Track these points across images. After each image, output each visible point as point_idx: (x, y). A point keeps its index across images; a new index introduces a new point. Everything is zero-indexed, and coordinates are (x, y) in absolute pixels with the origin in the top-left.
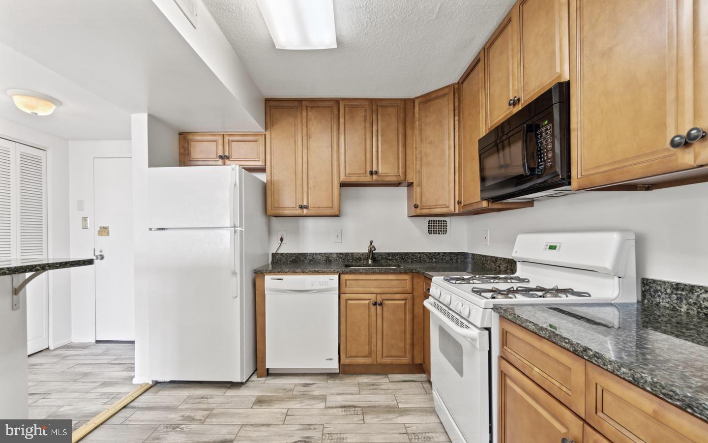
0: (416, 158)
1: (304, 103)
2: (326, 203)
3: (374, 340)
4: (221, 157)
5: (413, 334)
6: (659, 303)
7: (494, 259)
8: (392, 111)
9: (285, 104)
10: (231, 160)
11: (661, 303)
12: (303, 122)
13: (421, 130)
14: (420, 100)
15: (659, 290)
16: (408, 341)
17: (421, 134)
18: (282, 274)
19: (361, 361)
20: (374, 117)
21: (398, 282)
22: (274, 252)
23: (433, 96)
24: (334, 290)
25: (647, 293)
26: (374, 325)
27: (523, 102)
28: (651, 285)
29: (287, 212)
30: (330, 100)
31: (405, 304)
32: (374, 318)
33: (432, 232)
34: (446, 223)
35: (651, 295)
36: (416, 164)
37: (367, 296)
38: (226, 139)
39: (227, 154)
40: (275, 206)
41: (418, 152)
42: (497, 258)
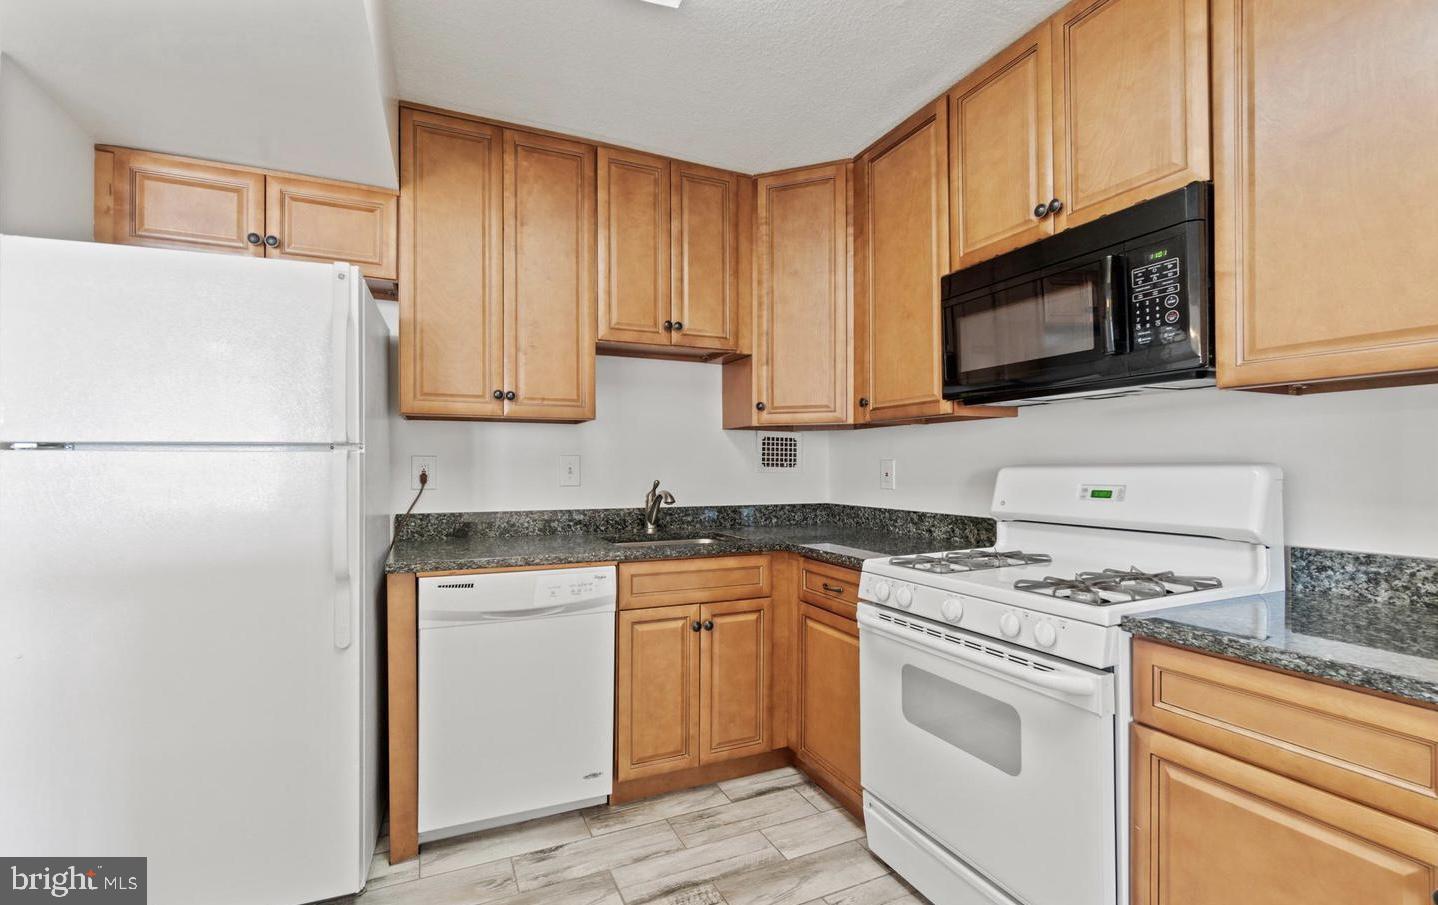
0: (760, 304)
1: (508, 134)
2: (563, 389)
3: (693, 711)
4: (255, 239)
5: (771, 687)
6: (1330, 589)
7: (915, 517)
8: (712, 193)
9: (457, 126)
10: (288, 250)
11: (1334, 590)
12: (506, 181)
13: (772, 246)
14: (771, 181)
15: (1329, 567)
16: (764, 703)
17: (771, 253)
18: (471, 570)
19: (666, 765)
20: (675, 200)
21: (743, 572)
22: (404, 512)
23: (801, 177)
24: (605, 604)
25: (1303, 573)
26: (693, 676)
27: (1070, 212)
28: (1311, 558)
29: (460, 407)
30: (576, 142)
31: (758, 620)
32: (693, 662)
33: (771, 462)
34: (795, 445)
35: (1310, 575)
36: (760, 317)
37: (678, 612)
38: (274, 190)
39: (273, 230)
40: (426, 390)
41: (764, 292)
42: (922, 516)
